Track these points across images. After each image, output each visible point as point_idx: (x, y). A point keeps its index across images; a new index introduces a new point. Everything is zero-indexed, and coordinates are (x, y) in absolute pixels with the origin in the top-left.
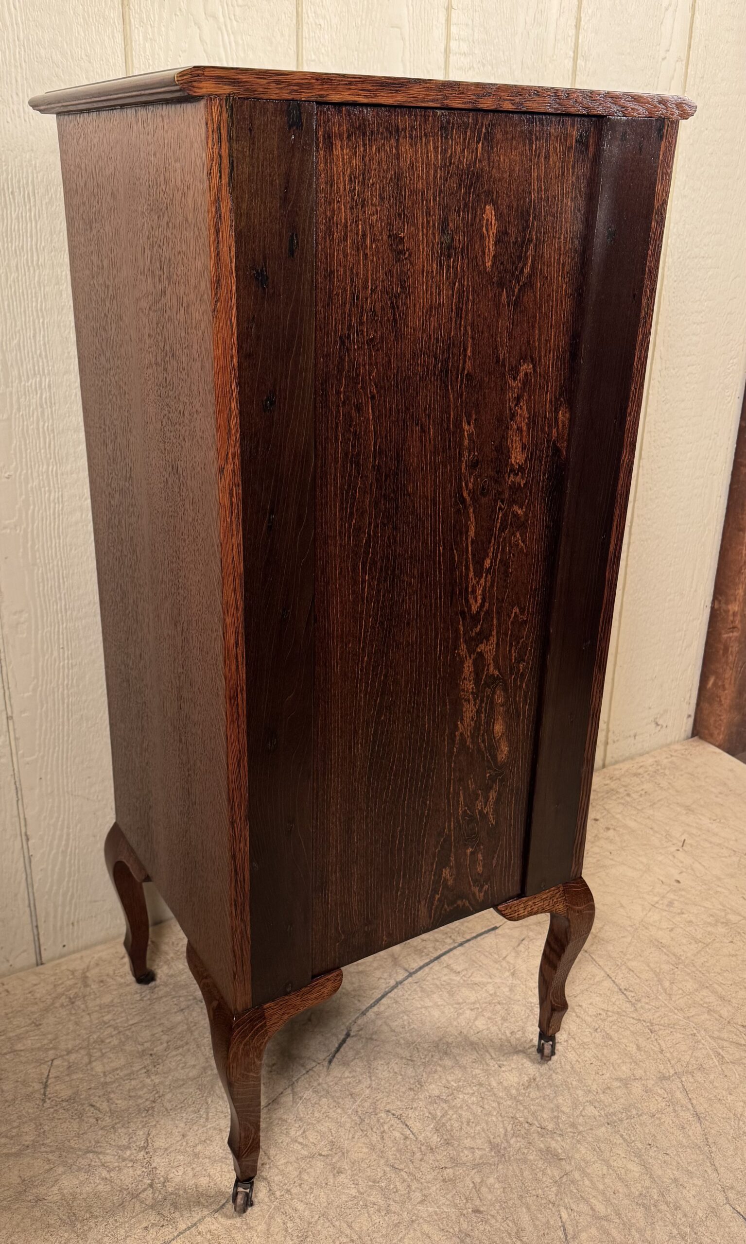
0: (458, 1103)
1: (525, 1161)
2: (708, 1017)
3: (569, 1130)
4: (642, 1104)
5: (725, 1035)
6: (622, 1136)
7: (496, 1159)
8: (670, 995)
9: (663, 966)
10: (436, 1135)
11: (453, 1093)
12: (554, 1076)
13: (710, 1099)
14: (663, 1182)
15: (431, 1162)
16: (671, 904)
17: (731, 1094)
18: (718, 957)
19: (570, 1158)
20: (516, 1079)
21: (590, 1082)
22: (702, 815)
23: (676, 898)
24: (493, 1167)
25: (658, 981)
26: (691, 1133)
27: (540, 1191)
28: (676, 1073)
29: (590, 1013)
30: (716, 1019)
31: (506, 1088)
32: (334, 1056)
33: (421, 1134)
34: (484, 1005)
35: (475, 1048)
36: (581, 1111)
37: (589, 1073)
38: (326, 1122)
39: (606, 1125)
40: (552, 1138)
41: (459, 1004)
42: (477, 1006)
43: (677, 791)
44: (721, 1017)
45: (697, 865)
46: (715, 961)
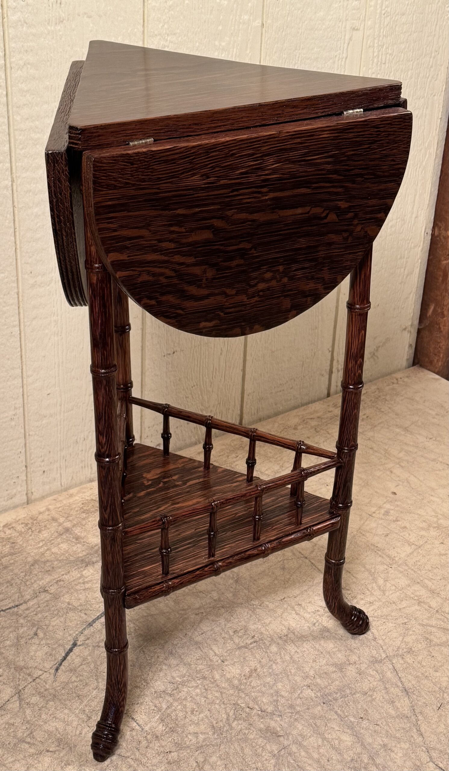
0: (183, 695)
1: (246, 740)
2: (418, 608)
3: (288, 711)
4: (356, 684)
5: (433, 622)
6: (336, 713)
7: (219, 741)
8: (384, 591)
9: (377, 567)
10: (161, 724)
11: (178, 688)
12: (274, 667)
13: (417, 677)
14: (373, 748)
15: (156, 748)
16: (387, 513)
17: (436, 671)
18: (429, 557)
19: (288, 735)
20: (238, 671)
21: (307, 669)
22: (419, 434)
23: (392, 508)
24: (215, 747)
25: (373, 579)
26: (399, 705)
27: (260, 764)
28: (387, 657)
29: (309, 610)
30: (426, 610)
31: (228, 679)
32: (60, 664)
33: (147, 725)
34: (208, 610)
35: (200, 647)
36: (299, 694)
37: (307, 662)
38: (53, 722)
39: (322, 704)
40: (272, 719)
41: (183, 610)
42: (202, 611)
43: (397, 414)
44: (430, 607)
45: (412, 478)
46: (426, 560)
